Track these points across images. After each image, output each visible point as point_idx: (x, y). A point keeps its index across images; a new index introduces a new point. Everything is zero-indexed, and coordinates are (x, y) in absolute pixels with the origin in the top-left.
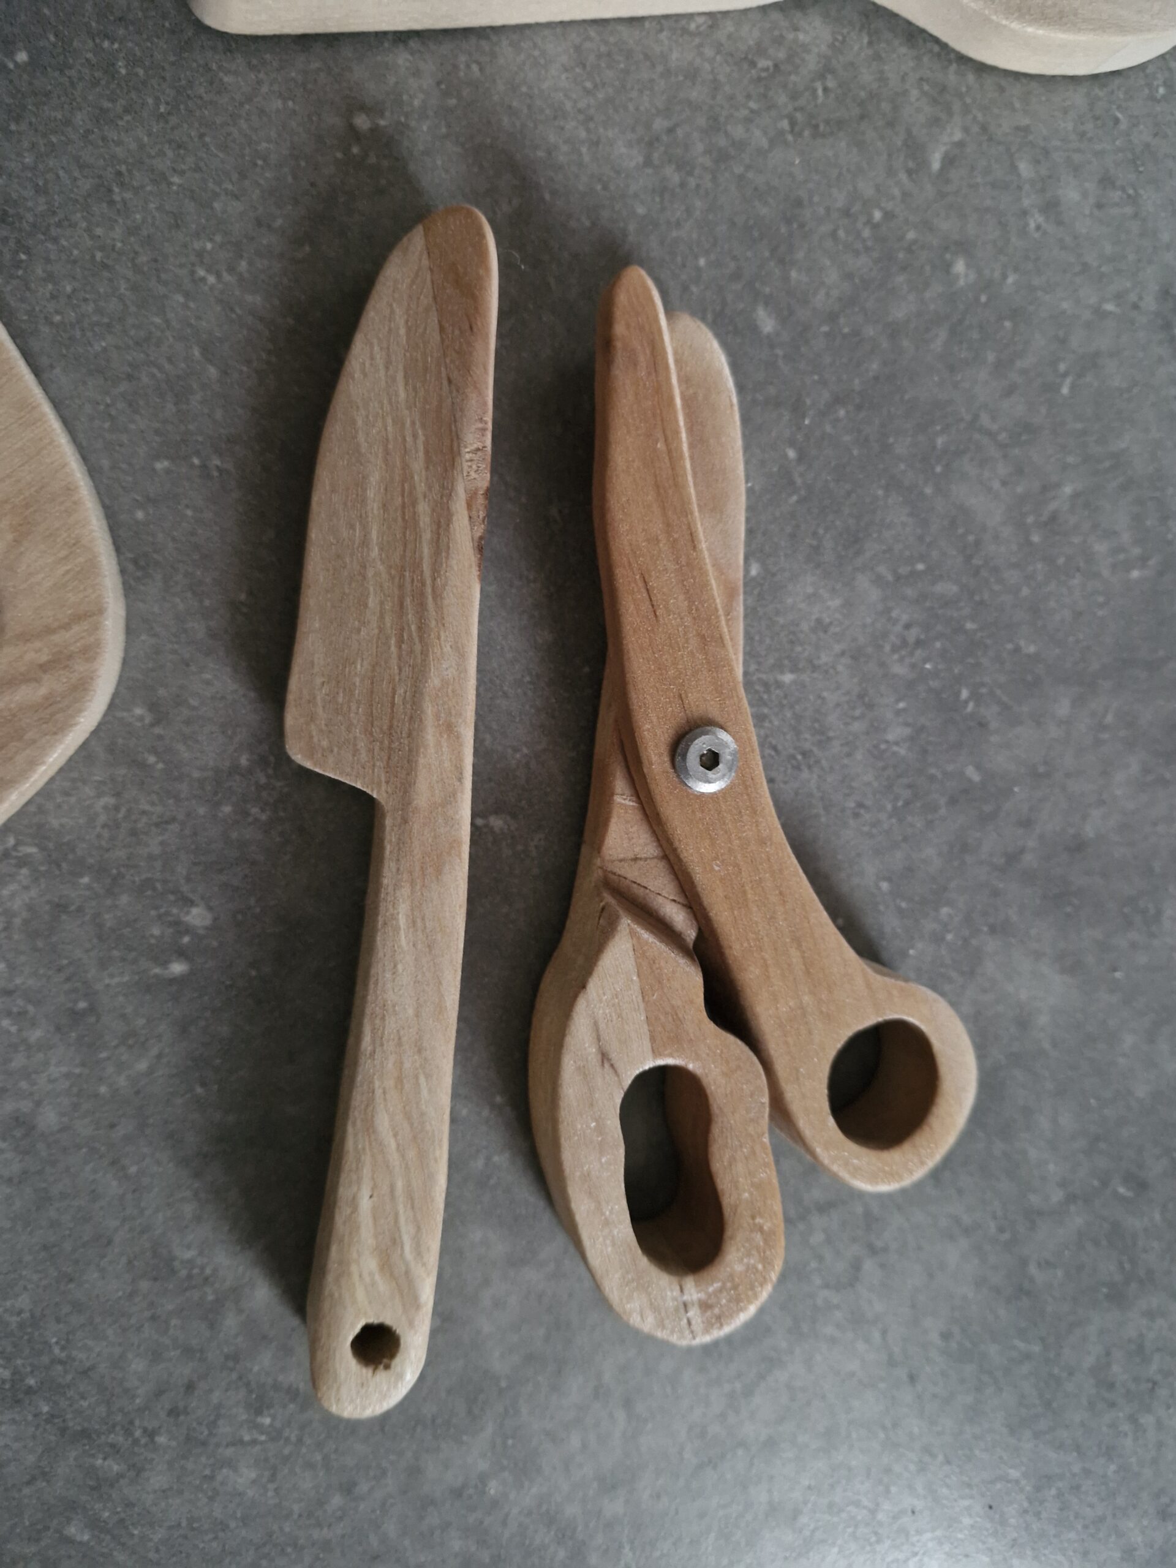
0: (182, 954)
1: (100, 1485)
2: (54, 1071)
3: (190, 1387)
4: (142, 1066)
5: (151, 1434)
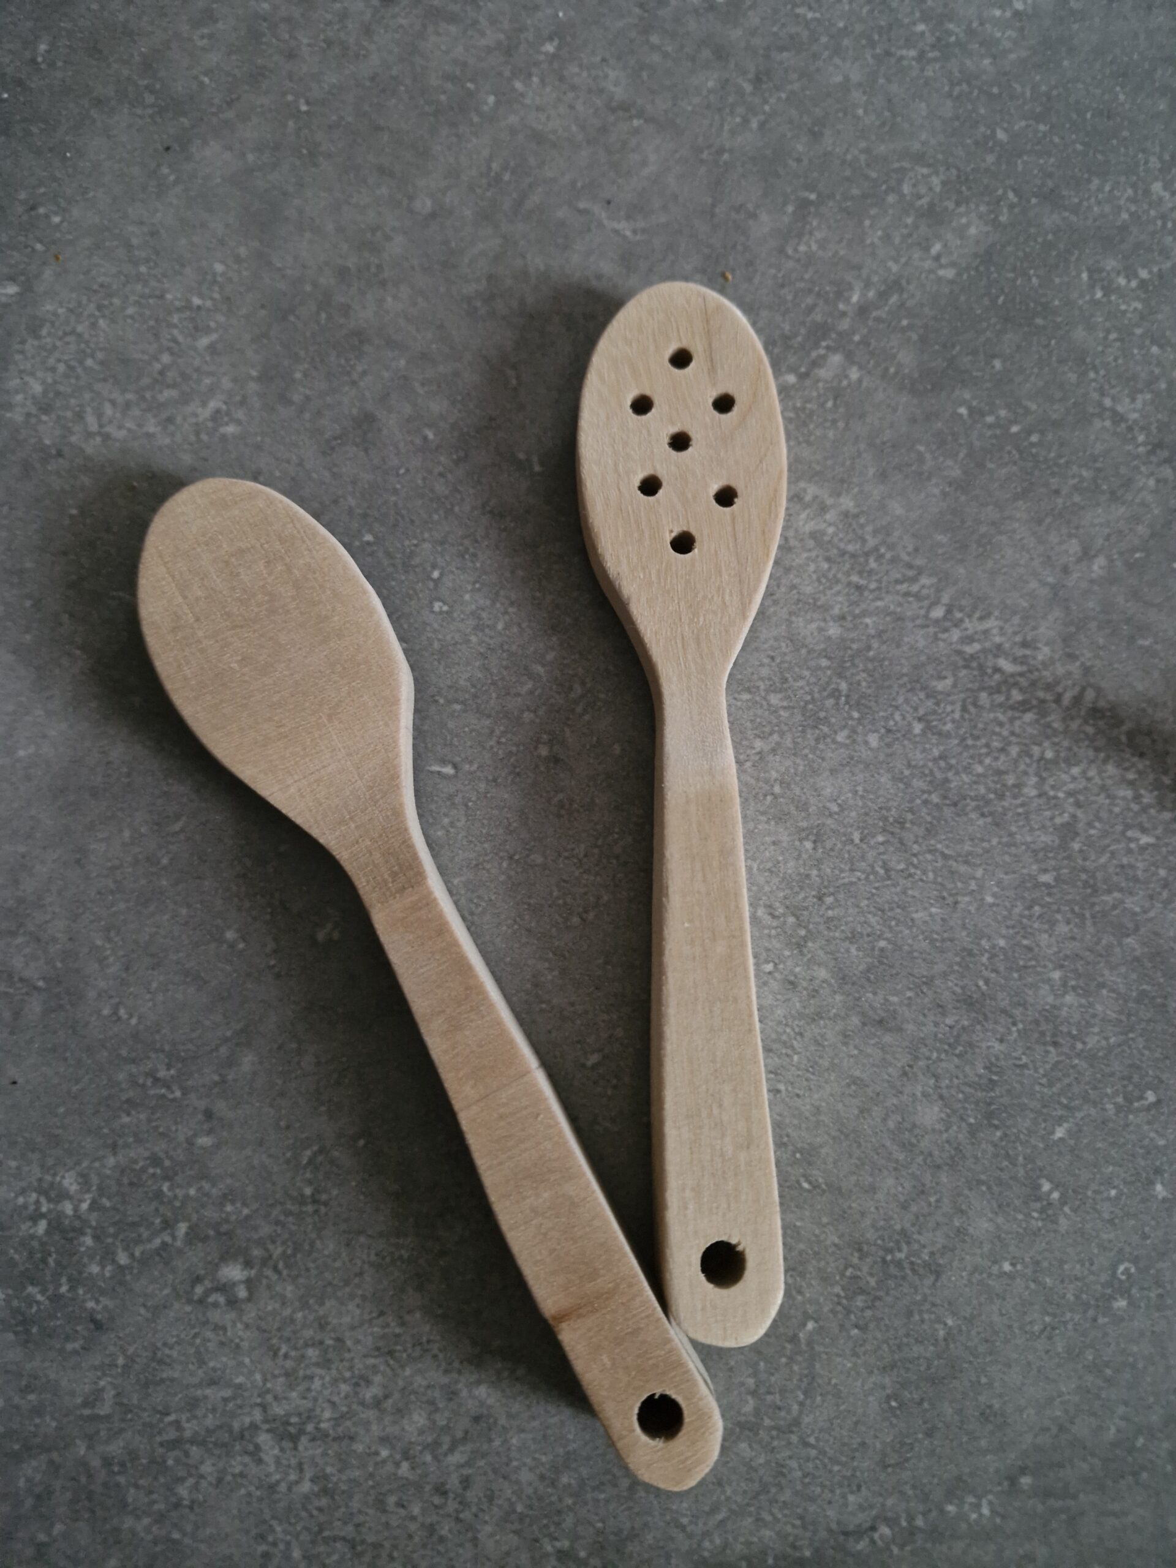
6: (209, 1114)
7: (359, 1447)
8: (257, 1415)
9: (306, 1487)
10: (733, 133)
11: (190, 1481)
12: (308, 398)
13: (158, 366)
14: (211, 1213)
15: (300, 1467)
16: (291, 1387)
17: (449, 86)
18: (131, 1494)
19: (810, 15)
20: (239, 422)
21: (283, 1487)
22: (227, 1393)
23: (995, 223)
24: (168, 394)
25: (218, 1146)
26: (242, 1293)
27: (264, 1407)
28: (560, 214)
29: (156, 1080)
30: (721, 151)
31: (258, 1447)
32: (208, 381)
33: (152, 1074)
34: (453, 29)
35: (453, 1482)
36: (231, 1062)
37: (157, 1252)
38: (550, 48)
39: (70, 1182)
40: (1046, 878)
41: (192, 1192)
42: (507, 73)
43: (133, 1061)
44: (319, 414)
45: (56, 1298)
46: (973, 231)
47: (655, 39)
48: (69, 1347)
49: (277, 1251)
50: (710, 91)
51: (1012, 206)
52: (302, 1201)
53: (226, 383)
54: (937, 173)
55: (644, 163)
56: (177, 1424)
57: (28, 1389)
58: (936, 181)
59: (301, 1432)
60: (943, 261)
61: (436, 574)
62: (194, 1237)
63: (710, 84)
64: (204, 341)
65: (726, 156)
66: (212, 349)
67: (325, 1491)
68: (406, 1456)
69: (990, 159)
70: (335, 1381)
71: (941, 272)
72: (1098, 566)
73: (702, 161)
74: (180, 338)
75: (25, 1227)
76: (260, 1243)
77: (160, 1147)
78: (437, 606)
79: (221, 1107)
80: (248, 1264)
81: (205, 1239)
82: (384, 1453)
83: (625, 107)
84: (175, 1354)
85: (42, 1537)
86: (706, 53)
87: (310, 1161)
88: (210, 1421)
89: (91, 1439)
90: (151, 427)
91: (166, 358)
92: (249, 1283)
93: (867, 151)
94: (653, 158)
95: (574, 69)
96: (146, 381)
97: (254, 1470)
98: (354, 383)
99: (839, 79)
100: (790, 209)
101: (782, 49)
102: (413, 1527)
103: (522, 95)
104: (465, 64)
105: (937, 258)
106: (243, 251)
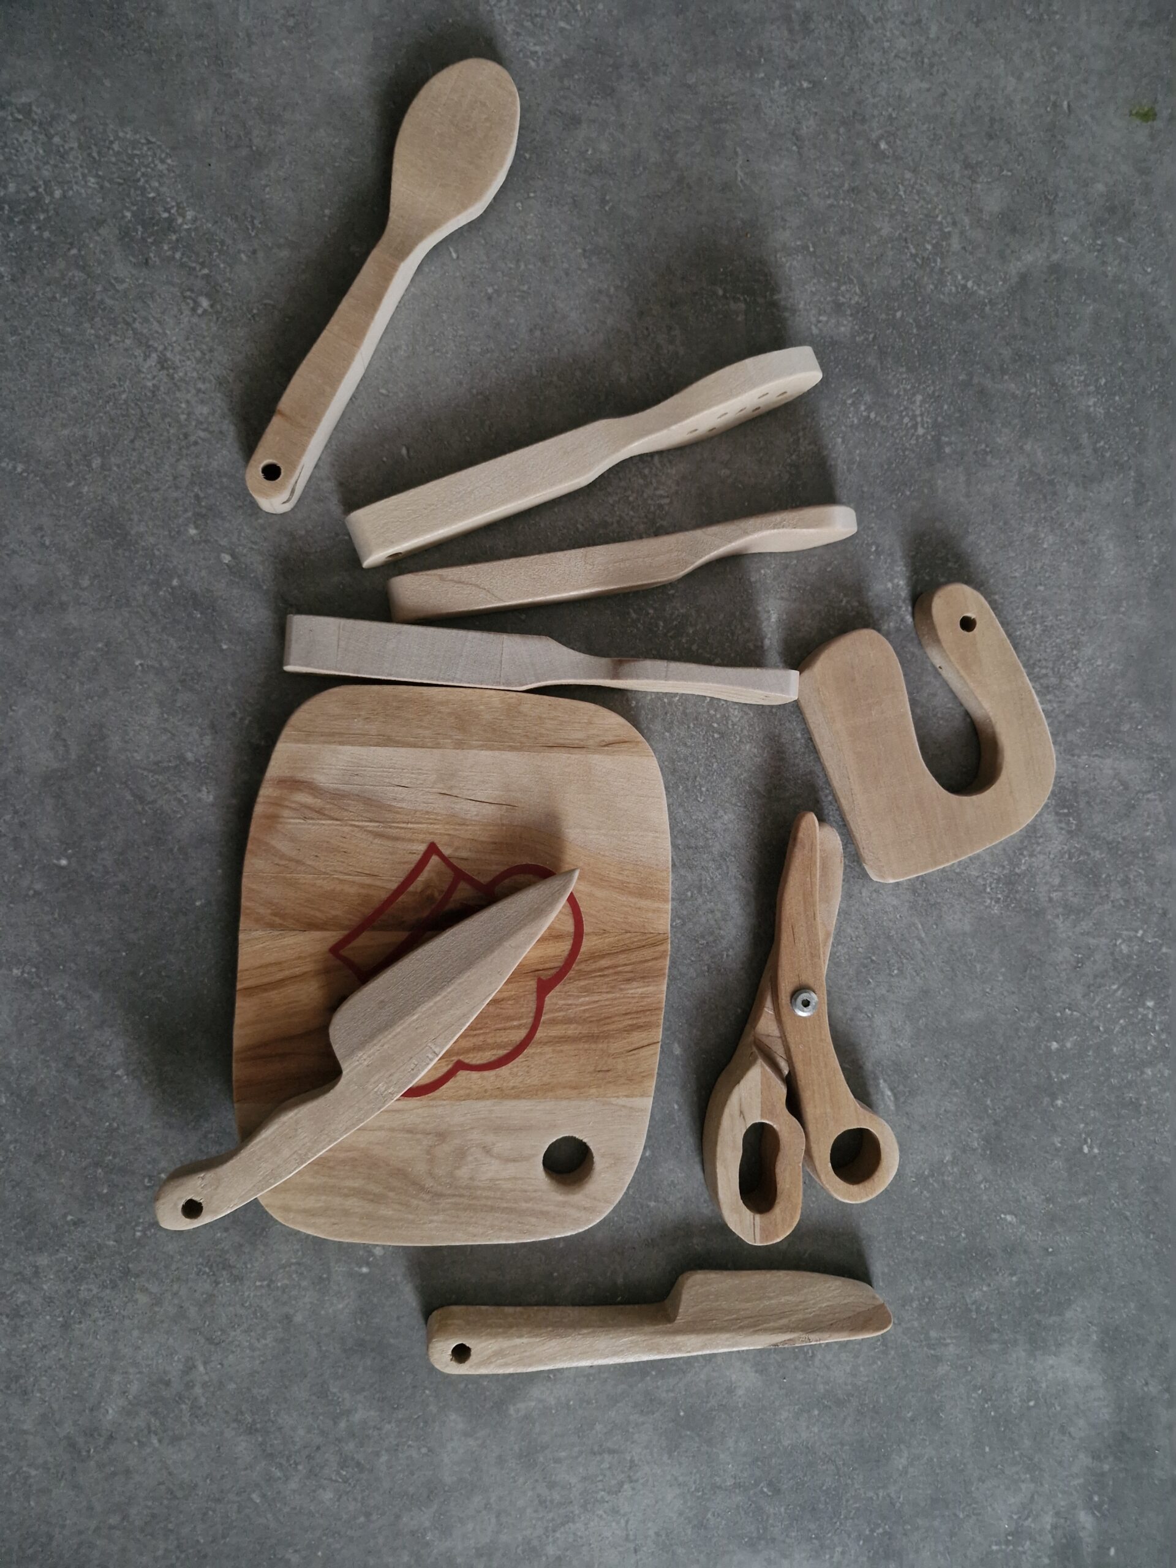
0: (368, 1264)
1: (270, 1479)
2: (307, 1300)
3: (318, 1448)
4: (341, 1306)
5: (296, 1464)
6: (254, 252)
7: (178, 395)
8: (161, 348)
9: (150, 384)
10: (819, 195)
11: (118, 338)
12: (569, 88)
13: (538, 12)
14: (219, 278)
15: (154, 378)
16: (180, 354)
17: (756, 51)
18: (97, 319)
19: (902, 193)
20: (538, 65)
21: (143, 375)
22: (160, 331)
23: (854, 337)
24: (528, 24)
25: (246, 264)
26: (200, 311)
27: (165, 349)
28: (727, 143)
29: (252, 222)
30: (805, 194)
31: (149, 356)
32: (547, 38)
33: (253, 218)
34: (786, 33)
35: (192, 438)
36: (279, 246)
37: (190, 268)
38: (805, 85)
39: (190, 214)
40: (579, 526)
41: (222, 266)
42: (779, 74)
43: (252, 207)
44: (565, 98)
45: (144, 239)
46: (843, 329)
47: (842, 130)
48: (131, 258)
49: (225, 314)
50: (833, 172)
51: (866, 339)
52: (250, 310)
53: (551, 48)
54: (860, 297)
55: (777, 164)
56: (135, 320)
57: (104, 252)
58: (856, 298)
59: (167, 369)
60: (820, 325)
61: (532, 195)
62: (207, 277)
63: (836, 169)
64: (562, 24)
65: (805, 199)
66: (562, 30)
67: (153, 392)
68: (189, 414)
69: (884, 316)
70: (194, 369)
71: (813, 327)
72: (724, 472)
73: (795, 189)
74: (557, 12)
75: (160, 209)
76: (223, 306)
77: (229, 241)
78: (519, 204)
79: (260, 255)
80: (212, 306)
81: (208, 283)
82: (183, 405)
83: (798, 139)
84: (159, 300)
85: (58, 296)
86: (850, 158)
87: (265, 304)
88: (145, 331)
89: (105, 290)
90: (510, 28)
91: (544, 12)
92: (205, 311)
93: (850, 260)
94: (782, 166)
95: (802, 103)
96: (528, 11)
97: (140, 359)
98: (589, 104)
99: (878, 226)
100: (799, 243)
101: (876, 191)
102: (165, 434)
103: (774, 88)
104: (771, 51)
105: (820, 322)
106: (615, 12)
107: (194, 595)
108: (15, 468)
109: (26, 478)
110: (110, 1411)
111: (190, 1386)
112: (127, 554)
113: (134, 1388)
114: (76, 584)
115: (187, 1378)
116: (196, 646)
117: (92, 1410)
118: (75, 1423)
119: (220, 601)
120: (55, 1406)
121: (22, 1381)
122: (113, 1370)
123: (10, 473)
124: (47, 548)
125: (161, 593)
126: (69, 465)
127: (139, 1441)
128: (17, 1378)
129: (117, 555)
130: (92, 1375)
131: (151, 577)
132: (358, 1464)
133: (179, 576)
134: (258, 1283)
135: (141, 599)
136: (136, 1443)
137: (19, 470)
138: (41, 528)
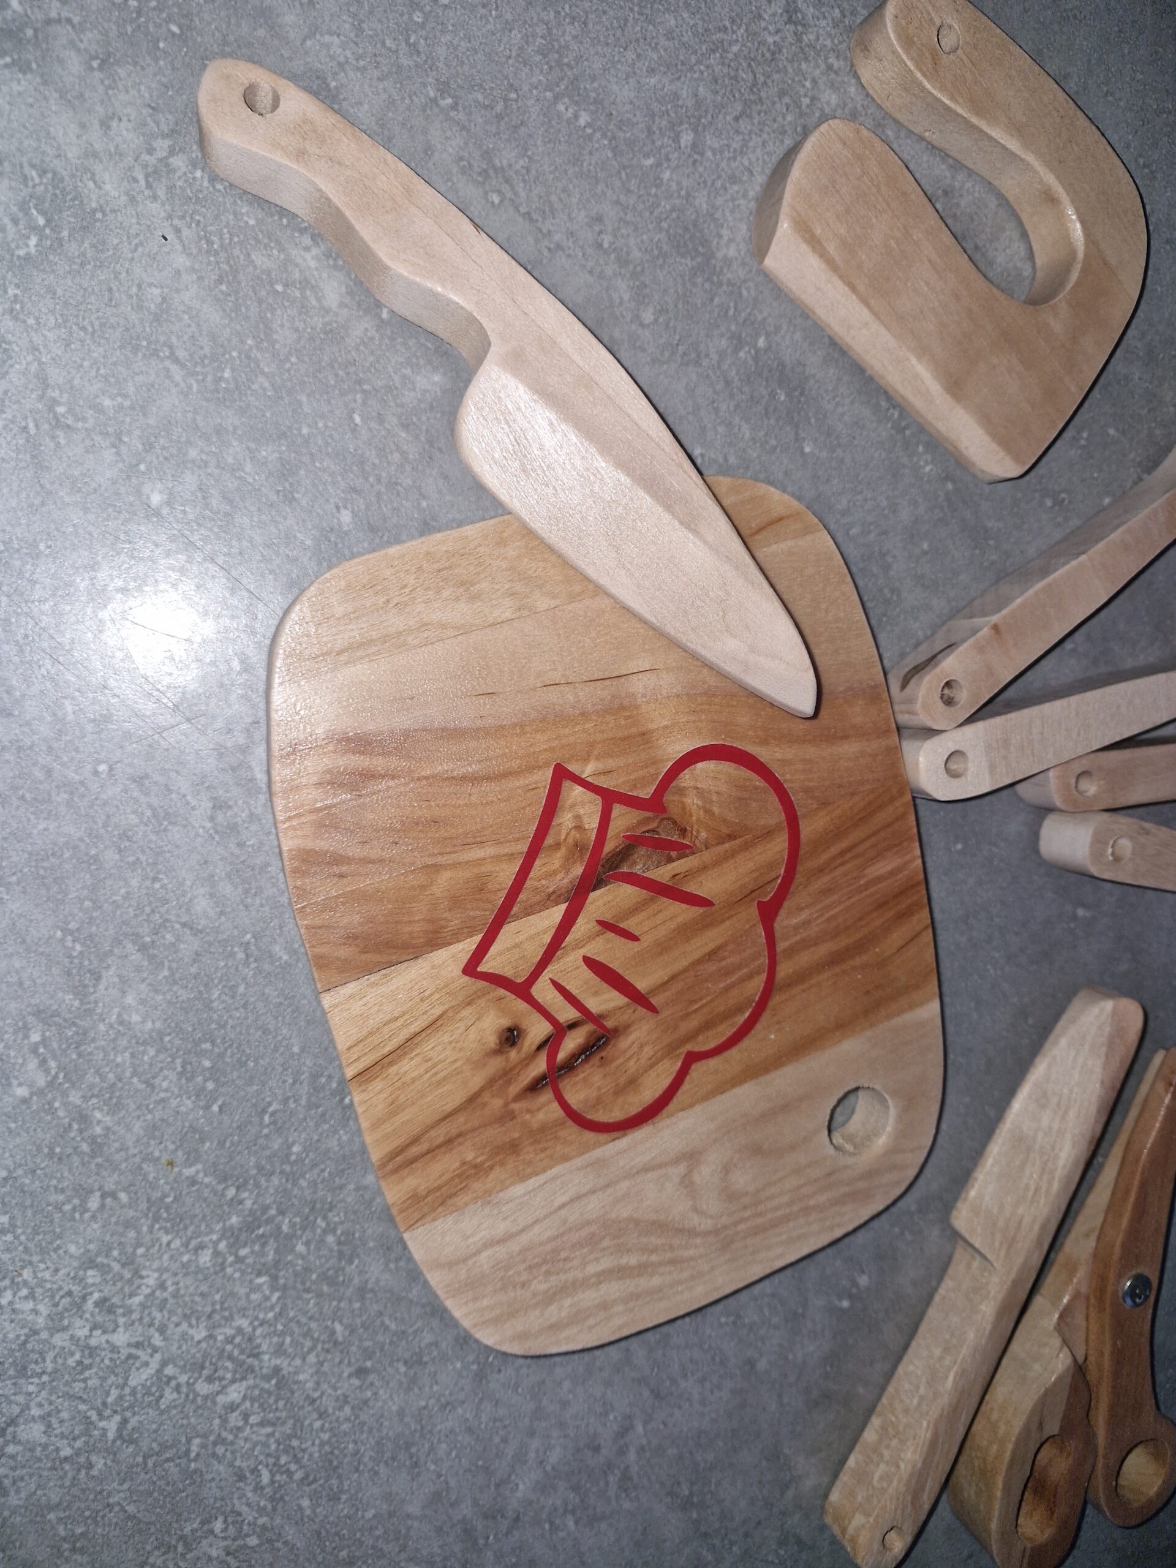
0: (850, 1297)
2: (775, 1341)
4: (811, 1348)
5: (732, 1544)
107: (782, 365)
108: (576, 116)
109: (590, 137)
110: (521, 1486)
111: (622, 1452)
112: (707, 286)
113: (554, 1457)
114: (637, 318)
115: (622, 1442)
116: (773, 442)
117: (498, 1486)
118: (476, 1503)
119: (812, 382)
120: (453, 1483)
121: (414, 1450)
122: (532, 1433)
123: (569, 122)
124: (605, 252)
125: (742, 354)
126: (650, 132)
127: (551, 1523)
128: (408, 1446)
129: (694, 284)
130: (504, 1440)
131: (733, 328)
132: (799, 1542)
133: (768, 335)
134: (723, 1320)
135: (715, 357)
136: (547, 1526)
137: (582, 122)
138: (599, 219)
